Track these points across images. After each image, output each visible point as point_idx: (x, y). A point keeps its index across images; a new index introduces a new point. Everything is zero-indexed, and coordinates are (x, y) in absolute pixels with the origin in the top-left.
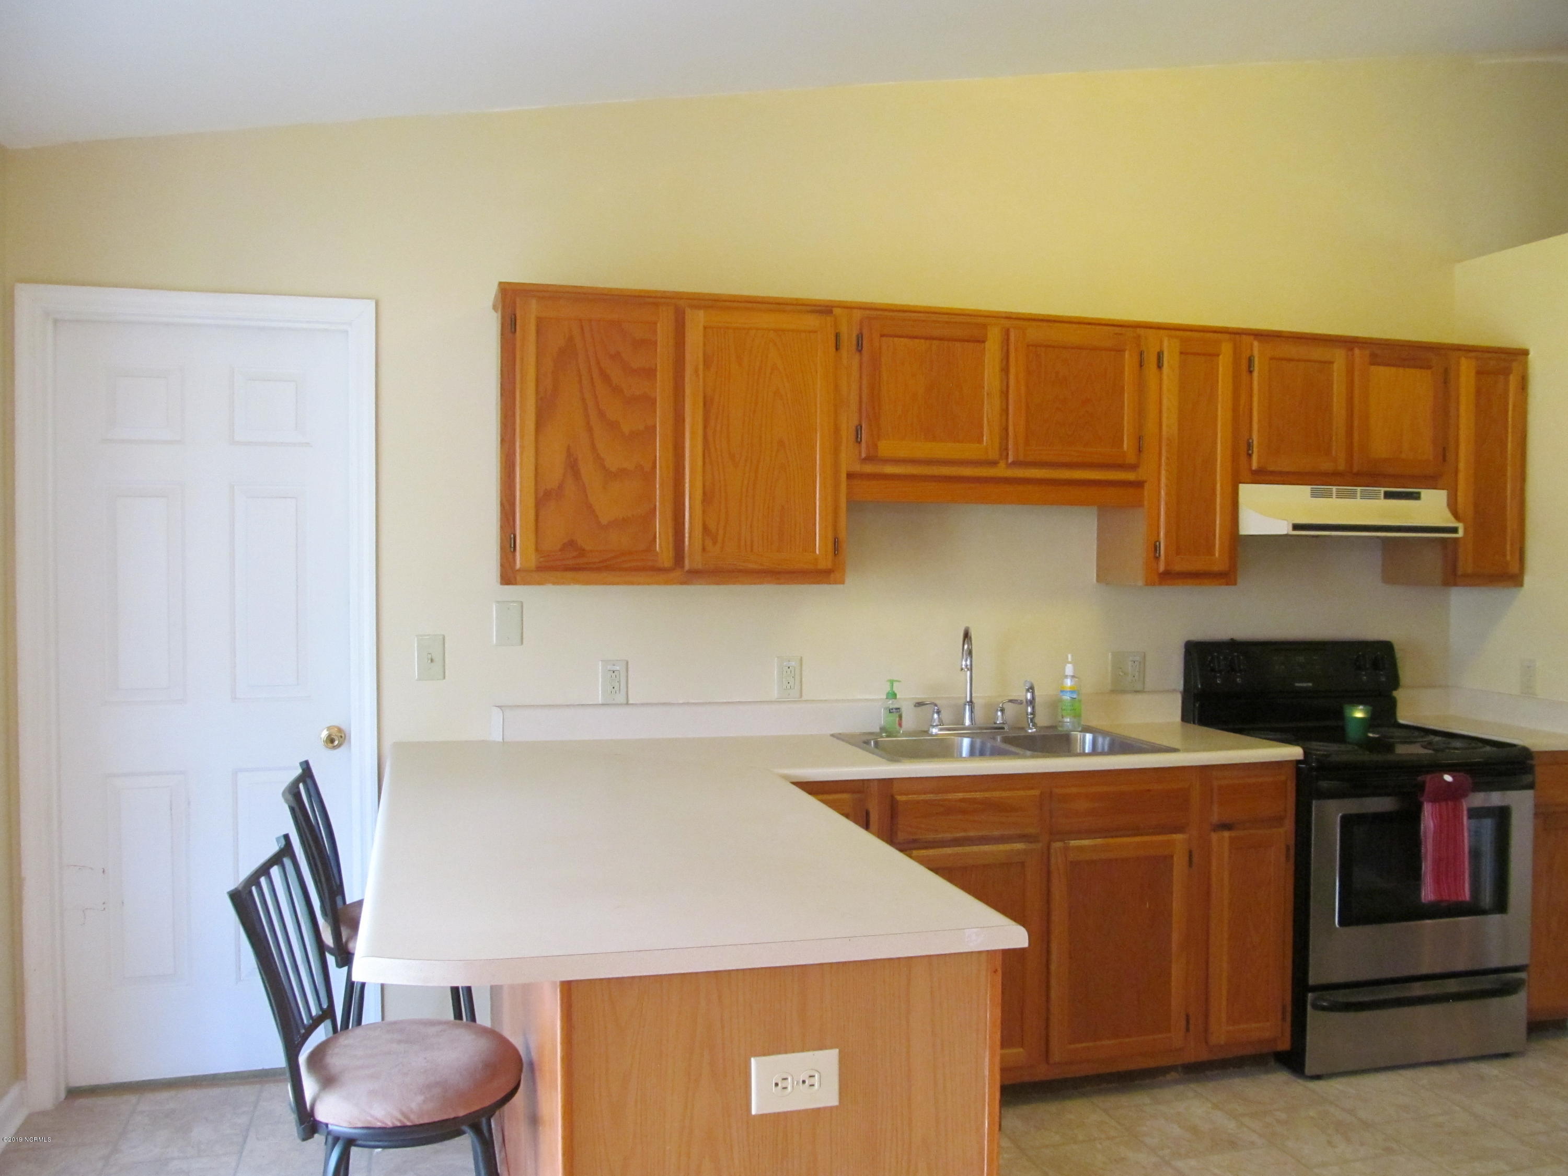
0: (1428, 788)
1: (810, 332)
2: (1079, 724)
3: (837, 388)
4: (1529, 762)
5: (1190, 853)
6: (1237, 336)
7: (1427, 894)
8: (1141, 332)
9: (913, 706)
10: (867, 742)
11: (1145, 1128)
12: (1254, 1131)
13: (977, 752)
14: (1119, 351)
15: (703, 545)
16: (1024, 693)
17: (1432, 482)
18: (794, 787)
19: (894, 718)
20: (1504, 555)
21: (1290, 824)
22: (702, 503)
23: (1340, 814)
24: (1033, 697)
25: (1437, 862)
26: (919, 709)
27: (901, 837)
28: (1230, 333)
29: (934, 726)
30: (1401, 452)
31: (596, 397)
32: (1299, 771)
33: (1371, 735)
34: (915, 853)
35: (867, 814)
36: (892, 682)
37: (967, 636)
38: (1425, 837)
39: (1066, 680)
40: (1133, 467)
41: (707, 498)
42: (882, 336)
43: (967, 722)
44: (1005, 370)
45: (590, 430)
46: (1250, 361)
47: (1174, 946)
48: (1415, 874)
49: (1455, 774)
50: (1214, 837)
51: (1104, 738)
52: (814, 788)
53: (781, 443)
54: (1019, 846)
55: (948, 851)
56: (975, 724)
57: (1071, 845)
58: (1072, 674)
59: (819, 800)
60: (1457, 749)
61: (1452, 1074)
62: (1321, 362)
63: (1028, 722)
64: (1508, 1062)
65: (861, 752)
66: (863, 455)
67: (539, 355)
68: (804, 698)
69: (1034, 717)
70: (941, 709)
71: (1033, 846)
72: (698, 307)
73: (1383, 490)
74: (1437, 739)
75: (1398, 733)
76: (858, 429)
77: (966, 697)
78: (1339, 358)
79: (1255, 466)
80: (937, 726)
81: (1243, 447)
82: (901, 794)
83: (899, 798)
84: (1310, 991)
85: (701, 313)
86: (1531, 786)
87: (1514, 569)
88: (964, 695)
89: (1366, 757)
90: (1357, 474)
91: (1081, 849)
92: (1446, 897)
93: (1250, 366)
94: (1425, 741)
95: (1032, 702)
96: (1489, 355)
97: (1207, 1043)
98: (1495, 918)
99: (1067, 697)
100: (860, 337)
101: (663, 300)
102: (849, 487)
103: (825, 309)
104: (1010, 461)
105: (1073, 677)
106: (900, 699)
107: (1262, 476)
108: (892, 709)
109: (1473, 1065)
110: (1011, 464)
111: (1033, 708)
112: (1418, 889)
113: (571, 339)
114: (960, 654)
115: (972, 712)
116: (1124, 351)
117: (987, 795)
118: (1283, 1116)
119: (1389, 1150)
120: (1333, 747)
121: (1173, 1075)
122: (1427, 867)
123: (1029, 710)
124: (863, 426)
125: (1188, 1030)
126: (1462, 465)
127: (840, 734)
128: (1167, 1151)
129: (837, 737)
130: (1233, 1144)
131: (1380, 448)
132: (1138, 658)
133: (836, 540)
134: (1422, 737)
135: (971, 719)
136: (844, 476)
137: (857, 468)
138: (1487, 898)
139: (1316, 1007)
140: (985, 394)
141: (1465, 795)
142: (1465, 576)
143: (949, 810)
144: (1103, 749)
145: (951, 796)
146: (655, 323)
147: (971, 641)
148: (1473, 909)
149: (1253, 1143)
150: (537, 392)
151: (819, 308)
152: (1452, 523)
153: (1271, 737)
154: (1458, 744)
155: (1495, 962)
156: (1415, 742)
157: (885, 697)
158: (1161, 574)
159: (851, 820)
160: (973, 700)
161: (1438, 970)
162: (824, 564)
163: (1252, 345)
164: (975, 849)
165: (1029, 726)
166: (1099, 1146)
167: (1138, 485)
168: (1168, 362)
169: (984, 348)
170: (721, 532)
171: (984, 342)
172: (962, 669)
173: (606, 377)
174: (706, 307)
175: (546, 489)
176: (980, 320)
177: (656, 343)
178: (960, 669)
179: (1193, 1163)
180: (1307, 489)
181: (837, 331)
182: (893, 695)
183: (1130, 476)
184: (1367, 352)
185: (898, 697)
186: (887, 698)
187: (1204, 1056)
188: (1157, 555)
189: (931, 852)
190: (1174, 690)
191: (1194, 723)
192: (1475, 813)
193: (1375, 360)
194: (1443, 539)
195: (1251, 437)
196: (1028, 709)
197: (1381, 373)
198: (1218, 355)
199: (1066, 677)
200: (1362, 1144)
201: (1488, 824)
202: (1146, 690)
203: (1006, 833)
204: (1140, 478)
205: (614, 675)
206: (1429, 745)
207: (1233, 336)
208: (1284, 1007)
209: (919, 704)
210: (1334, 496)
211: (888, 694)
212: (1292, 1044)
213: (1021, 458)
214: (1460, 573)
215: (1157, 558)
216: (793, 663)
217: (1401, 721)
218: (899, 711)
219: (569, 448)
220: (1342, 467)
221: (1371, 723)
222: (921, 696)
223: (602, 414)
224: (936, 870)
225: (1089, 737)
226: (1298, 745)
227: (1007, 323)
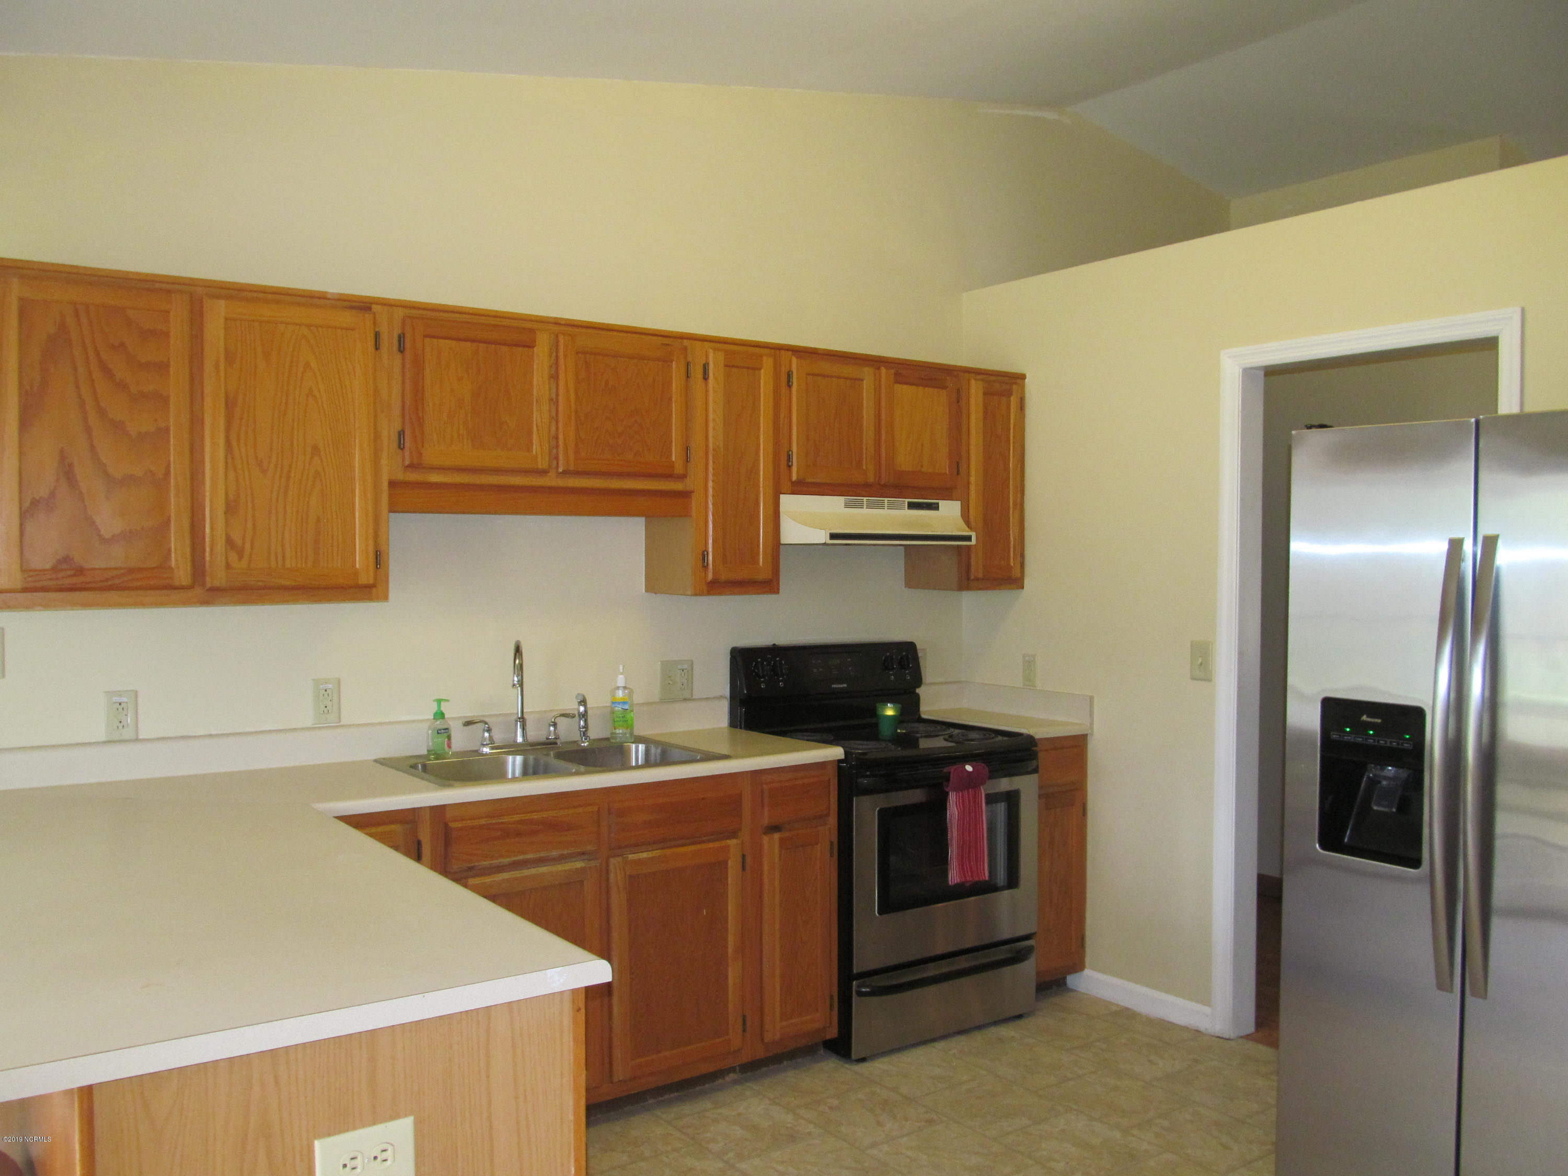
0: (953, 778)
1: (347, 329)
2: (631, 734)
3: (376, 391)
4: (1034, 749)
5: (744, 857)
6: (777, 352)
7: (954, 877)
8: (686, 342)
9: (461, 725)
10: (414, 767)
11: (708, 1135)
12: (810, 1122)
13: (531, 770)
14: (666, 361)
15: (227, 559)
16: (577, 707)
17: (948, 494)
18: (338, 821)
19: (443, 739)
20: (1009, 560)
21: (832, 821)
22: (225, 513)
23: (878, 809)
24: (586, 711)
25: (961, 848)
26: (470, 727)
27: (455, 867)
28: (771, 348)
29: (484, 745)
30: (922, 466)
31: (95, 392)
32: (840, 769)
33: (899, 731)
34: (472, 881)
35: (419, 843)
36: (439, 701)
37: (518, 651)
38: (951, 823)
39: (617, 691)
40: (682, 477)
41: (231, 508)
42: (426, 336)
43: (520, 739)
44: (555, 377)
45: (88, 430)
46: (789, 375)
47: (730, 950)
48: (942, 859)
49: (974, 763)
50: (765, 839)
51: (657, 748)
52: (360, 822)
53: (315, 448)
54: (579, 865)
55: (506, 875)
56: (527, 741)
57: (629, 859)
58: (624, 686)
59: (364, 833)
60: (972, 740)
61: (977, 1040)
62: (851, 379)
63: (581, 735)
64: (1021, 1022)
65: (409, 778)
66: (407, 463)
67: (24, 342)
68: (344, 722)
69: (586, 731)
70: (491, 726)
71: (593, 864)
72: (219, 297)
73: (907, 500)
74: (956, 731)
75: (921, 727)
76: (401, 434)
77: (518, 713)
78: (867, 373)
79: (794, 478)
80: (487, 744)
81: (784, 459)
82: (456, 820)
83: (453, 825)
84: (854, 980)
85: (222, 303)
86: (1035, 771)
87: (1016, 572)
88: (516, 711)
89: (898, 752)
90: (885, 486)
91: (640, 862)
92: (969, 878)
93: (789, 381)
94: (946, 734)
95: (584, 716)
96: (994, 378)
97: (762, 1040)
98: (1006, 893)
99: (618, 708)
100: (401, 338)
101: (176, 287)
102: (391, 496)
103: (363, 306)
104: (561, 470)
105: (625, 688)
106: (447, 718)
107: (802, 487)
108: (440, 730)
109: (993, 1030)
110: (561, 473)
111: (586, 721)
112: (945, 874)
113: (63, 327)
114: (512, 672)
115: (523, 729)
116: (672, 362)
117: (545, 815)
118: (835, 1102)
119: (930, 1122)
120: (871, 745)
121: (731, 1077)
122: (953, 852)
123: (582, 723)
124: (406, 433)
125: (744, 1030)
126: (973, 479)
127: (384, 759)
128: (731, 1155)
129: (381, 762)
130: (792, 1138)
131: (905, 461)
132: (685, 666)
133: (378, 553)
134: (944, 730)
135: (524, 735)
136: (385, 485)
137: (400, 476)
138: (1001, 877)
139: (860, 994)
140: (535, 400)
141: (983, 783)
142: (977, 579)
143: (507, 833)
144: (656, 760)
145: (506, 819)
146: (168, 312)
147: (521, 655)
148: (988, 888)
149: (810, 1133)
150: (21, 385)
151: (358, 304)
152: (964, 531)
153: (815, 738)
154: (973, 735)
155: (1006, 934)
156: (937, 736)
157: (432, 717)
158: (709, 583)
159: (401, 853)
160: (525, 716)
161: (951, 948)
162: (364, 579)
163: (790, 360)
164: (533, 871)
165: (582, 739)
166: (665, 1160)
167: (686, 495)
168: (714, 375)
169: (533, 353)
170: (248, 545)
171: (533, 347)
172: (514, 685)
173: (107, 371)
174: (226, 297)
175: (33, 498)
176: (529, 325)
177: (167, 335)
178: (511, 684)
179: (756, 1162)
180: (841, 499)
181: (377, 330)
182: (440, 715)
183: (678, 486)
184: (892, 371)
185: (446, 716)
186: (434, 719)
187: (760, 1053)
188: (706, 564)
189: (488, 880)
190: (721, 697)
191: (741, 728)
192: (992, 799)
193: (900, 378)
194: (958, 546)
195: (790, 450)
196: (580, 723)
197: (905, 391)
198: (760, 369)
199: (618, 688)
200: (907, 1120)
201: (1001, 808)
202: (694, 697)
203: (565, 852)
204: (688, 489)
205: (120, 707)
206: (950, 738)
207: (773, 351)
208: (831, 997)
209: (468, 723)
210: (865, 507)
211: (435, 714)
212: (839, 1031)
213: (572, 468)
214: (972, 577)
215: (705, 567)
216: (330, 686)
217: (924, 716)
218: (447, 731)
219: (62, 451)
220: (871, 480)
221: (899, 720)
222: (469, 714)
223: (102, 412)
224: (493, 897)
225: (641, 747)
226: (837, 745)
227: (556, 328)
